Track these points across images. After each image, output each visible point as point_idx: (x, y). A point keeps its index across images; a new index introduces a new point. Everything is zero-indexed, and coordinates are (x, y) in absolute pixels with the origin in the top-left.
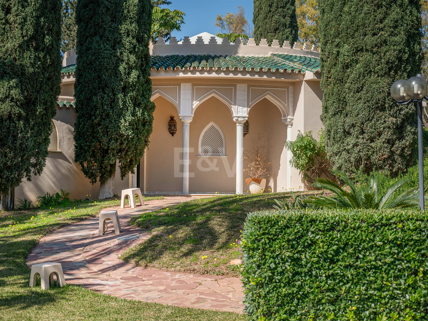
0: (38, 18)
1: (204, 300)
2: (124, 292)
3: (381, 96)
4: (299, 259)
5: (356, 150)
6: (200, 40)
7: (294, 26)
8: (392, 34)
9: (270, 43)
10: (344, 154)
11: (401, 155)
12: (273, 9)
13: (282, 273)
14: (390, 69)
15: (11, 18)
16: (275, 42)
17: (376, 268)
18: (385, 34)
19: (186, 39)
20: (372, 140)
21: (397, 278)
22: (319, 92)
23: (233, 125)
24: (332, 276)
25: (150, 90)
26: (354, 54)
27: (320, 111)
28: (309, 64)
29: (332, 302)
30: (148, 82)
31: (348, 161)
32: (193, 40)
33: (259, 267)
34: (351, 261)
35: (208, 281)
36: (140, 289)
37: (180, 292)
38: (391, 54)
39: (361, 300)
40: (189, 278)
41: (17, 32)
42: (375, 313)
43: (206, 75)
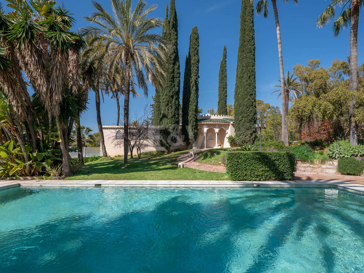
0: (175, 111)
1: (215, 170)
2: (197, 169)
3: (248, 127)
4: (238, 161)
5: (242, 139)
6: (208, 115)
7: (226, 112)
8: (250, 114)
9: (223, 116)
10: (240, 140)
11: (252, 140)
12: (222, 108)
13: (235, 164)
14: (250, 121)
15: (169, 111)
16: (224, 115)
17: (254, 163)
18: (249, 114)
19: (205, 115)
20: (246, 137)
21: (259, 165)
22: (234, 126)
23: (215, 134)
24: (245, 165)
25: (198, 126)
26: (242, 118)
27: (234, 130)
28: (231, 120)
29: (245, 170)
30: (197, 124)
31: (240, 141)
32: (206, 115)
33: (230, 163)
34: (249, 162)
35: (215, 167)
36: (201, 168)
37: (209, 169)
38: (250, 118)
39: (251, 170)
40: (210, 166)
41: (171, 114)
42: (254, 173)
43: (209, 123)
